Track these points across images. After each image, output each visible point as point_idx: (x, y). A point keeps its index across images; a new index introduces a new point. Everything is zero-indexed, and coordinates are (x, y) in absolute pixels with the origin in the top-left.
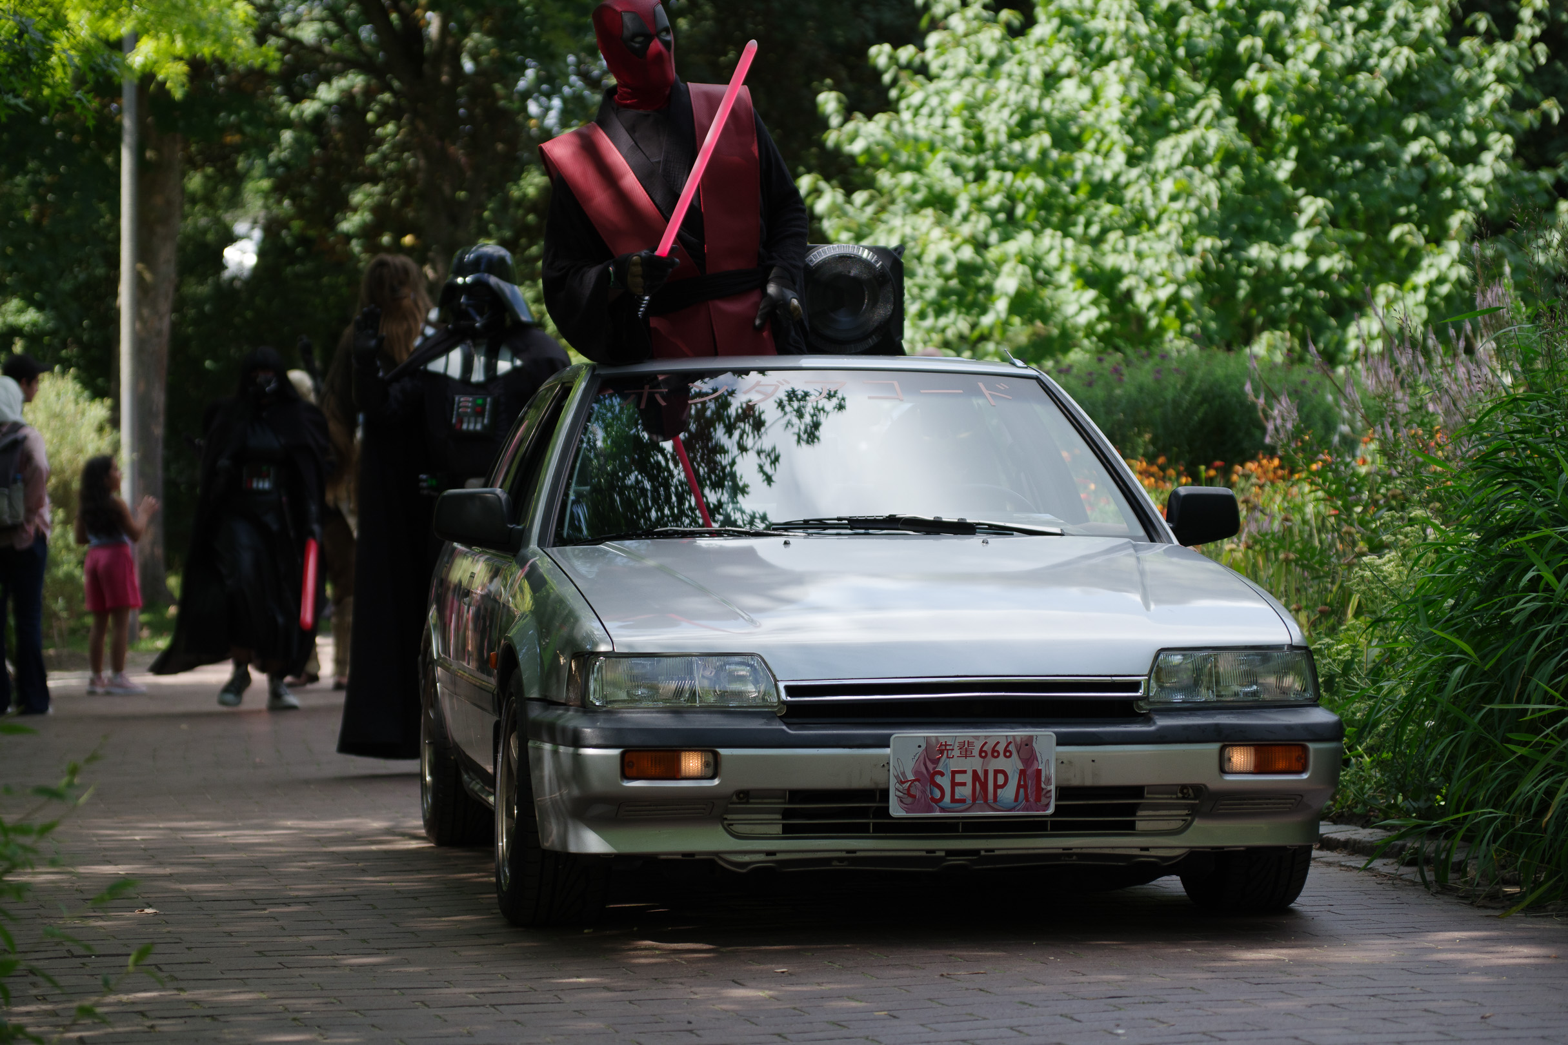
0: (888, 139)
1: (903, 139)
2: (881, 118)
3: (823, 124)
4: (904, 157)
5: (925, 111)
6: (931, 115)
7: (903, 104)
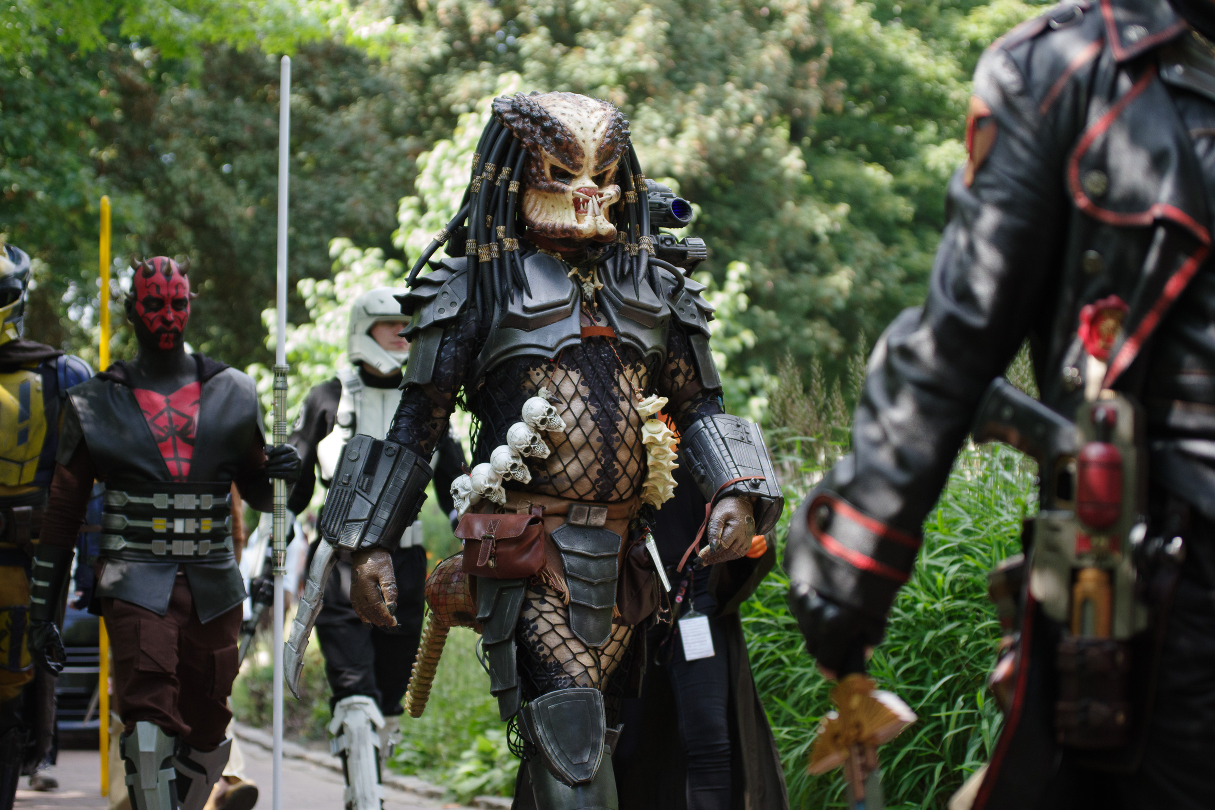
0: (309, 344)
1: (318, 344)
2: (304, 329)
3: (265, 331)
4: (318, 355)
5: (333, 325)
6: (338, 327)
7: (318, 321)
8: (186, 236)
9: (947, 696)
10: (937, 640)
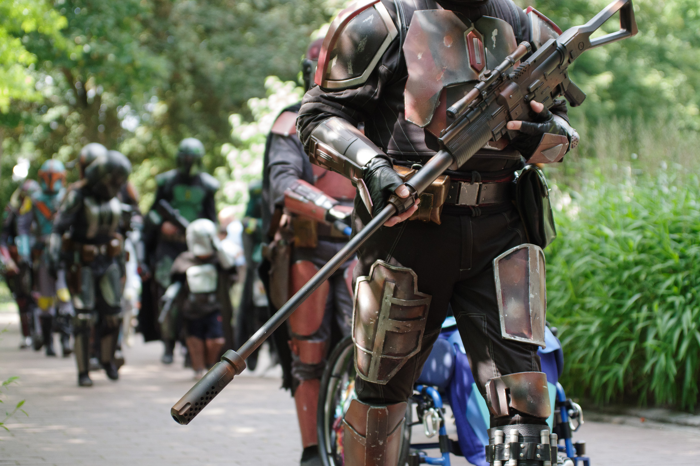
3: (231, 128)
8: (187, 78)
9: (637, 307)
10: (630, 277)
